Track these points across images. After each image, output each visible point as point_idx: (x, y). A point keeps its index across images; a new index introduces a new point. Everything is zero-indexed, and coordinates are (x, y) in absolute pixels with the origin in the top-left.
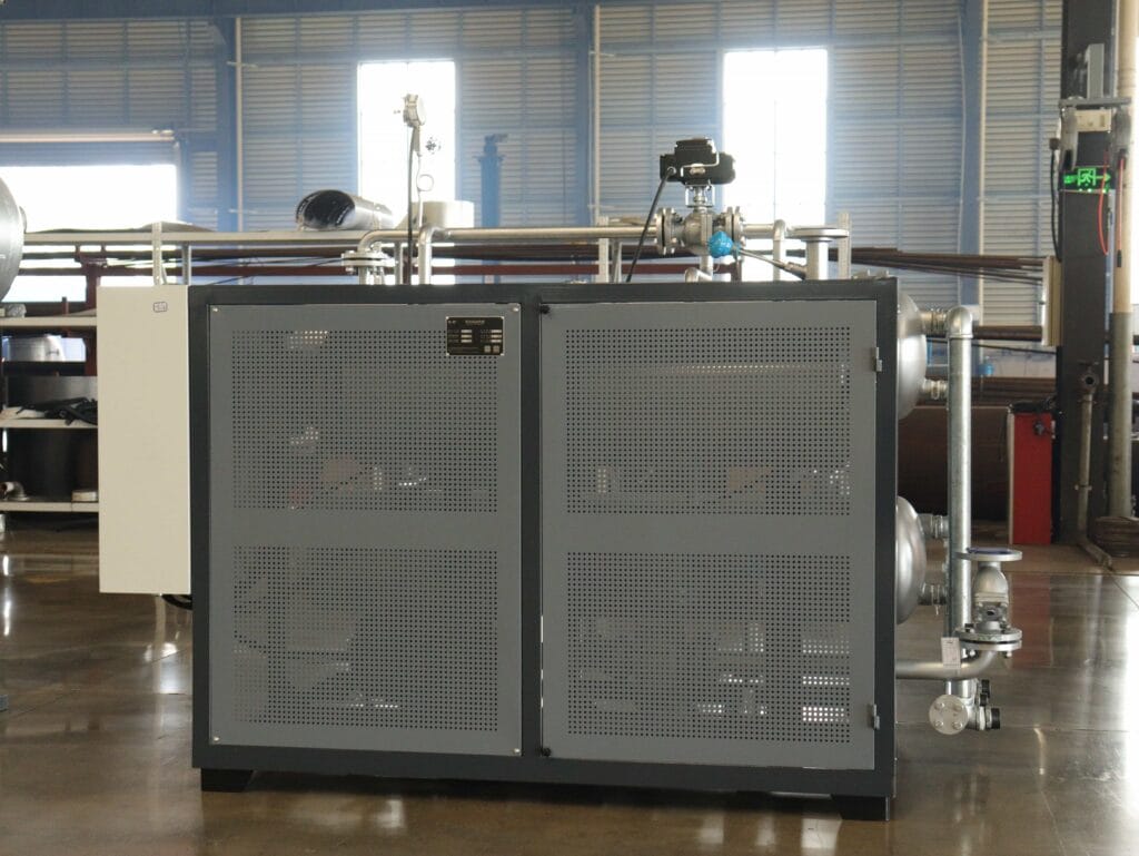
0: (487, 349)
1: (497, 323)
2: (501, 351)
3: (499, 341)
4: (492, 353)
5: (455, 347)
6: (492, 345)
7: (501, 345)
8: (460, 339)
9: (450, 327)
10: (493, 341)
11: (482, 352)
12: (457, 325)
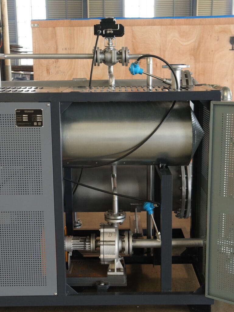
0: (35, 124)
1: (40, 112)
2: (42, 125)
3: (41, 120)
4: (37, 126)
5: (20, 123)
6: (38, 122)
7: (41, 122)
8: (22, 119)
9: (17, 113)
10: (38, 120)
11: (33, 125)
12: (20, 113)
